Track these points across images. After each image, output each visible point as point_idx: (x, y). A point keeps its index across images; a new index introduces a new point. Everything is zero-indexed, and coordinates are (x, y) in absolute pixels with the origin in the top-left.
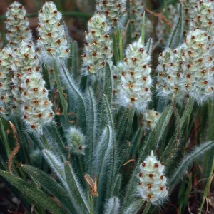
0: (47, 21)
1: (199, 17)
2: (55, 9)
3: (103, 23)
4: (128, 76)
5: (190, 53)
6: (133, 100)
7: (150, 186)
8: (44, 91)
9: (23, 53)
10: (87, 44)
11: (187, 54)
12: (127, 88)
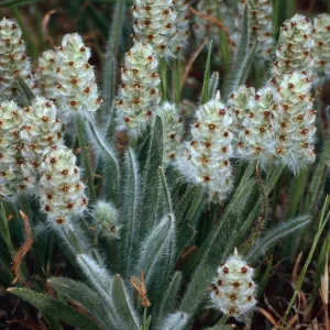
0: (71, 64)
1: (290, 45)
2: (81, 45)
3: (150, 58)
4: (202, 148)
5: (286, 107)
6: (207, 179)
7: (233, 297)
8: (76, 171)
9: (40, 116)
10: (123, 86)
11: (280, 108)
12: (199, 164)
